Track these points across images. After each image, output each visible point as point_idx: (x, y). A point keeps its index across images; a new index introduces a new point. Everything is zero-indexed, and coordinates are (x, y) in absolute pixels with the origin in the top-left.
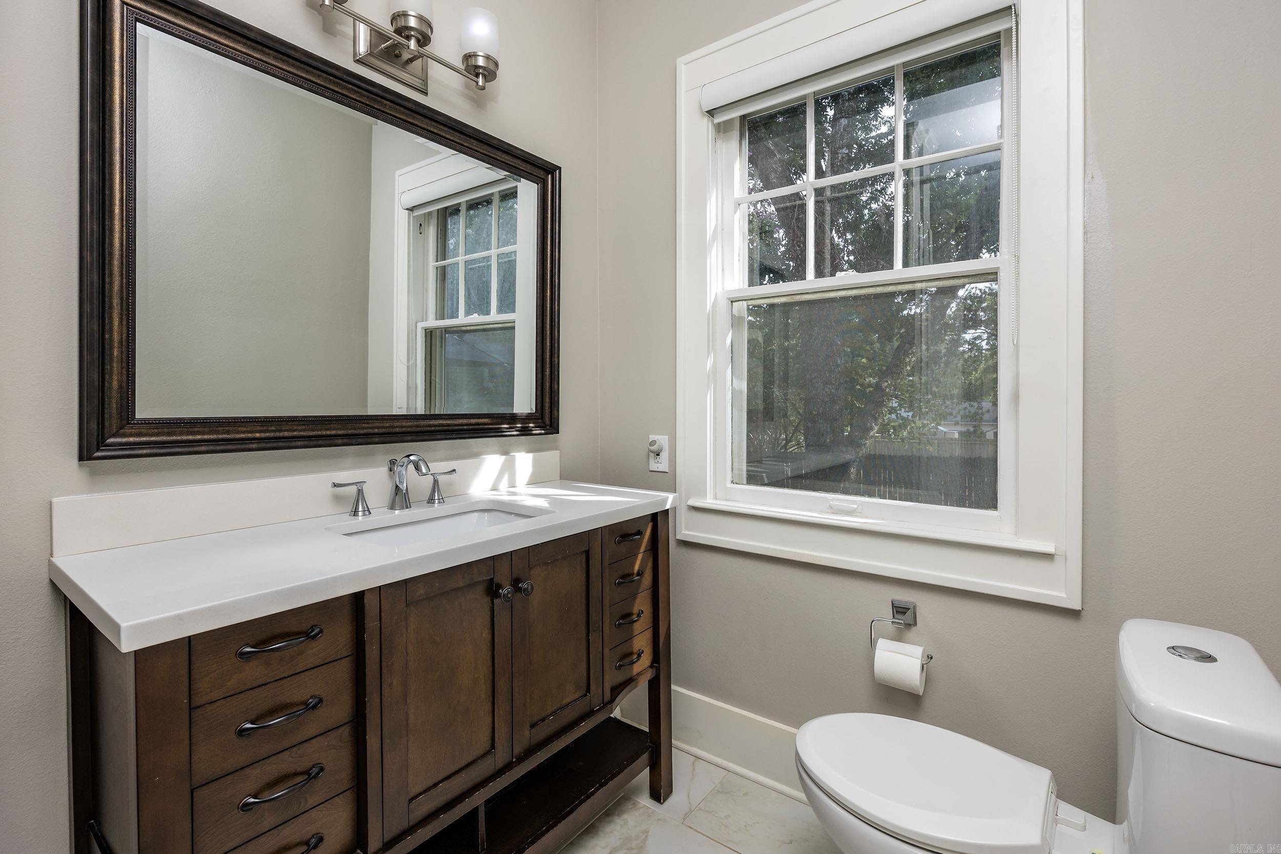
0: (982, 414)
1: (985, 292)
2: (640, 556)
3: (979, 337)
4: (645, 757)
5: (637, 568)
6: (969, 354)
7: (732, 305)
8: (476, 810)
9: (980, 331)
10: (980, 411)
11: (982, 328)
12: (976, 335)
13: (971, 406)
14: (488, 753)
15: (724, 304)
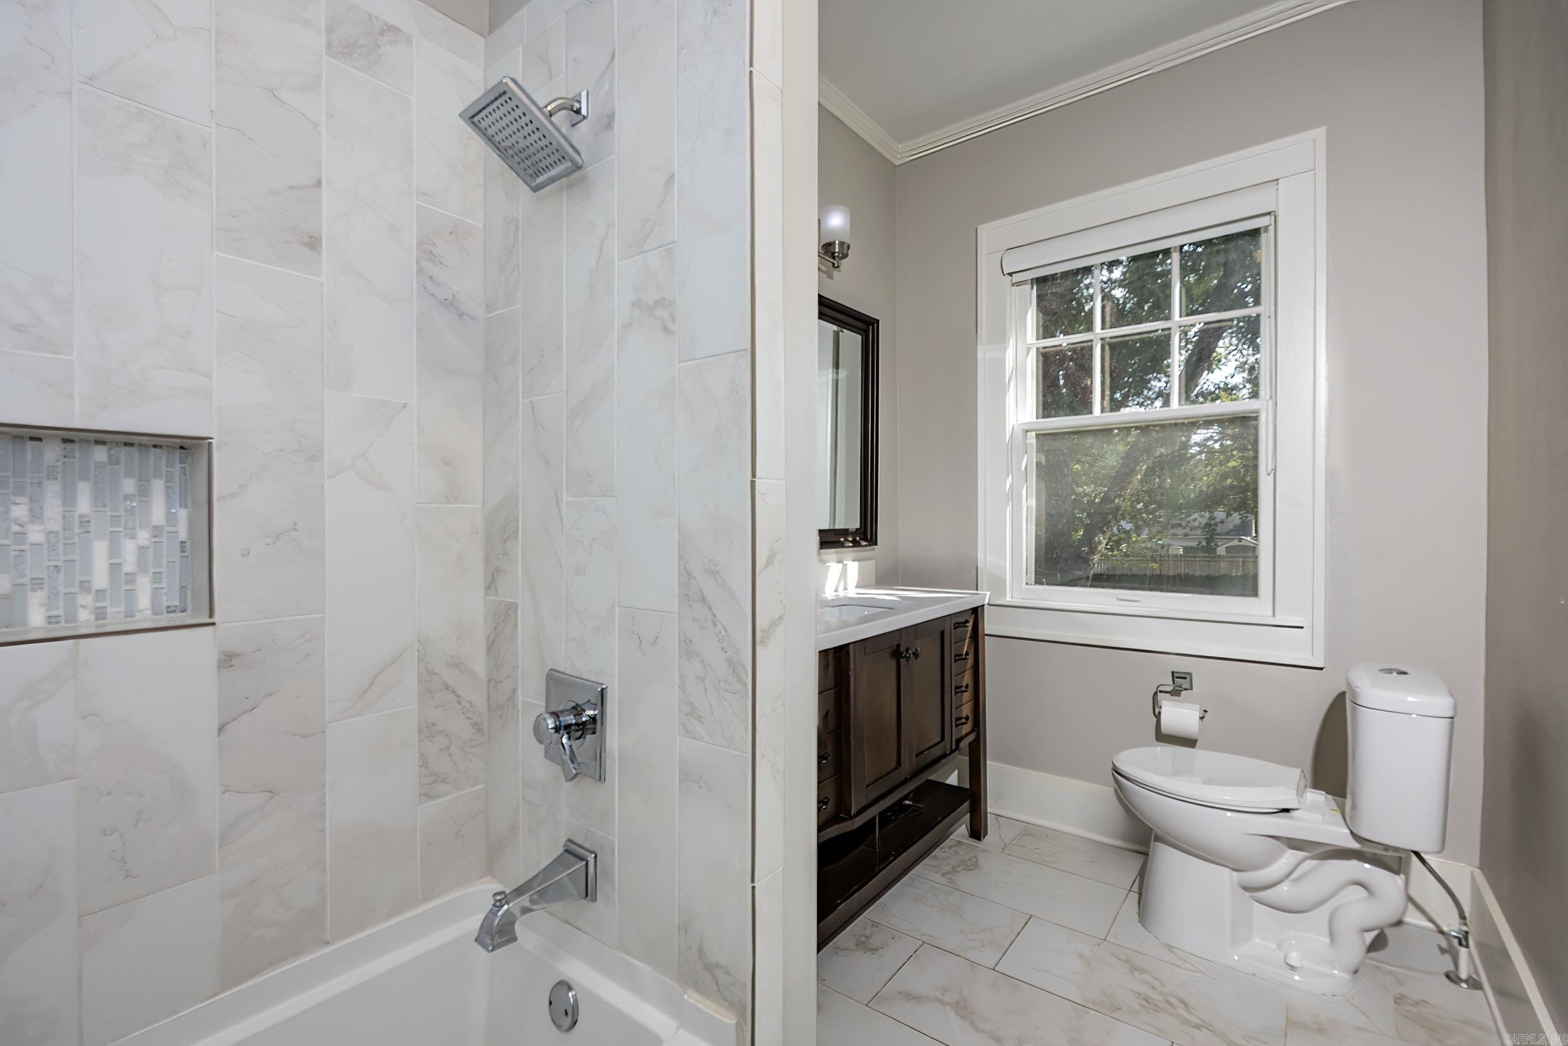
0: (1216, 525)
1: (1219, 388)
2: (967, 640)
3: (1211, 438)
4: (967, 804)
5: (965, 651)
6: (1199, 457)
7: (1026, 435)
8: (874, 818)
9: (1212, 431)
10: (1213, 522)
11: (1215, 427)
12: (1208, 435)
13: (1202, 516)
14: (896, 768)
15: (1019, 434)
